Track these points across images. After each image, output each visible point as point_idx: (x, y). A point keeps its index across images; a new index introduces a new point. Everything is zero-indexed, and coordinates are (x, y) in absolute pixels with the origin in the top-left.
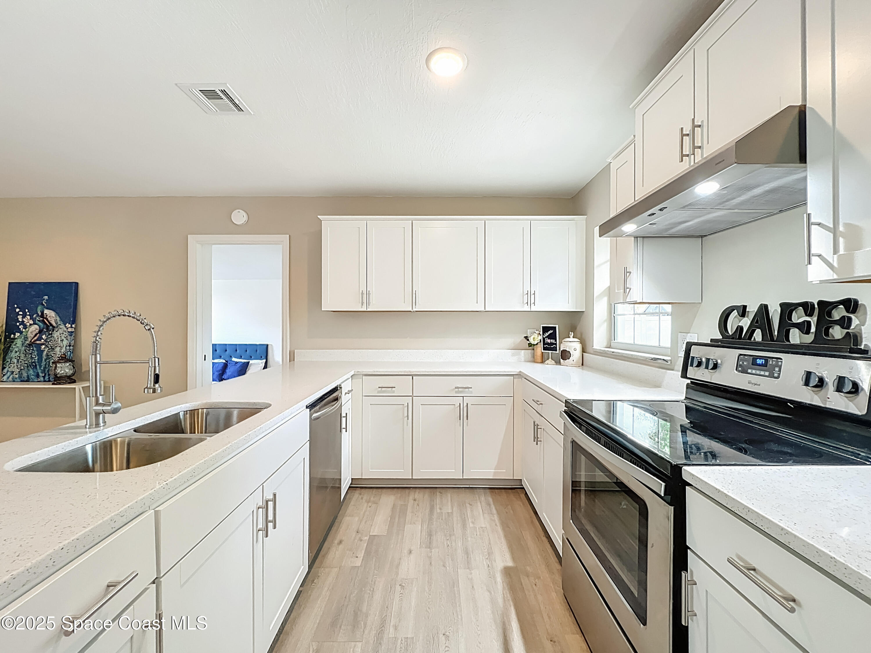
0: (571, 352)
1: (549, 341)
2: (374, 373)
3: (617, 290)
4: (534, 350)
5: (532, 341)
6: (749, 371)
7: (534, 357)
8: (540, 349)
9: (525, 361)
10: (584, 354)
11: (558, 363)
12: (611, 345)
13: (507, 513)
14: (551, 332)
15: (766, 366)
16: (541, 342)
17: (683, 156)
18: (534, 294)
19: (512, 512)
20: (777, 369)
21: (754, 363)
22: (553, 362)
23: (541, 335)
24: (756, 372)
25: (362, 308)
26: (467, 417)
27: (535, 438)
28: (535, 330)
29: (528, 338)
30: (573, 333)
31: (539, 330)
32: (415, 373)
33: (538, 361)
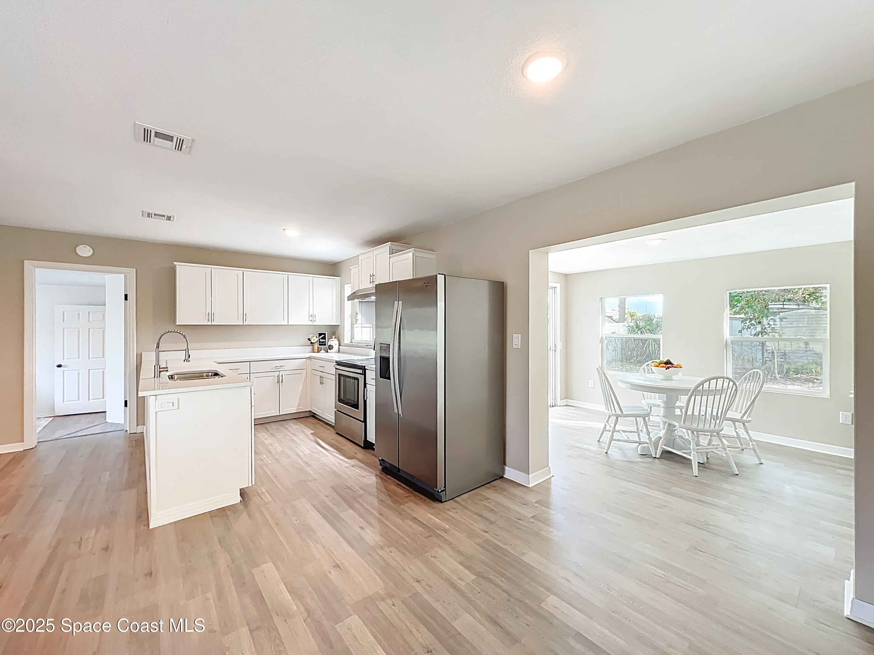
0: (333, 346)
1: (322, 340)
2: (221, 363)
4: (313, 346)
5: (312, 341)
7: (313, 350)
8: (316, 346)
9: (308, 352)
10: (339, 346)
11: (327, 352)
12: (352, 342)
14: (323, 336)
16: (317, 341)
17: (370, 282)
18: (315, 316)
22: (324, 352)
23: (317, 338)
25: (208, 323)
26: (282, 381)
27: (321, 383)
28: (314, 335)
29: (310, 339)
30: (334, 336)
31: (316, 335)
32: (251, 360)
33: (315, 351)
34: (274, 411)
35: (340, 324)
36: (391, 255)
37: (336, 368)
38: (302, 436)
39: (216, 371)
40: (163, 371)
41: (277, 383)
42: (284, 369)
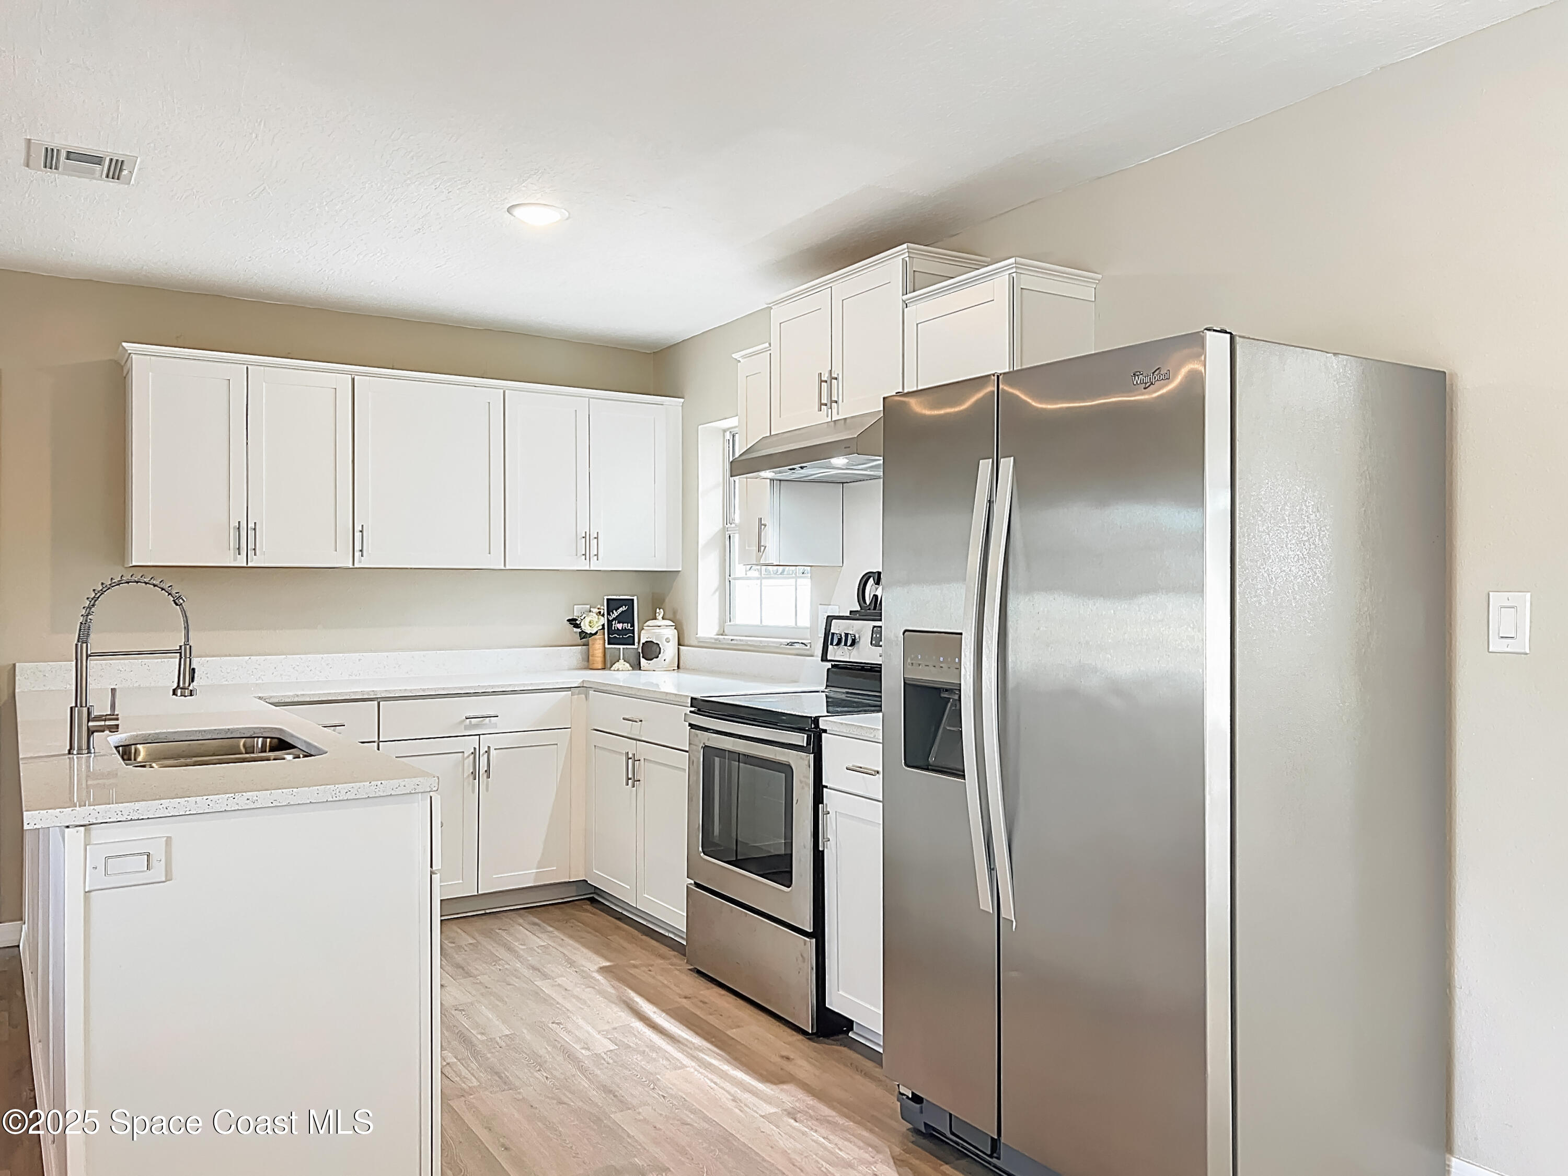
0: (660, 646)
1: (620, 626)
2: (296, 699)
4: (587, 645)
5: (586, 627)
7: (588, 661)
8: (598, 645)
9: (572, 667)
10: (680, 647)
11: (637, 666)
12: (725, 630)
14: (624, 608)
16: (603, 628)
17: (821, 404)
18: (597, 538)
22: (628, 665)
23: (603, 615)
25: (235, 560)
26: (488, 772)
27: (628, 778)
28: (588, 606)
29: (577, 622)
30: (661, 610)
31: (599, 606)
32: (383, 695)
33: (596, 666)
34: (459, 880)
35: (680, 570)
36: (909, 296)
37: (692, 726)
38: (568, 979)
39: (281, 730)
40: (101, 730)
41: (471, 778)
42: (495, 726)
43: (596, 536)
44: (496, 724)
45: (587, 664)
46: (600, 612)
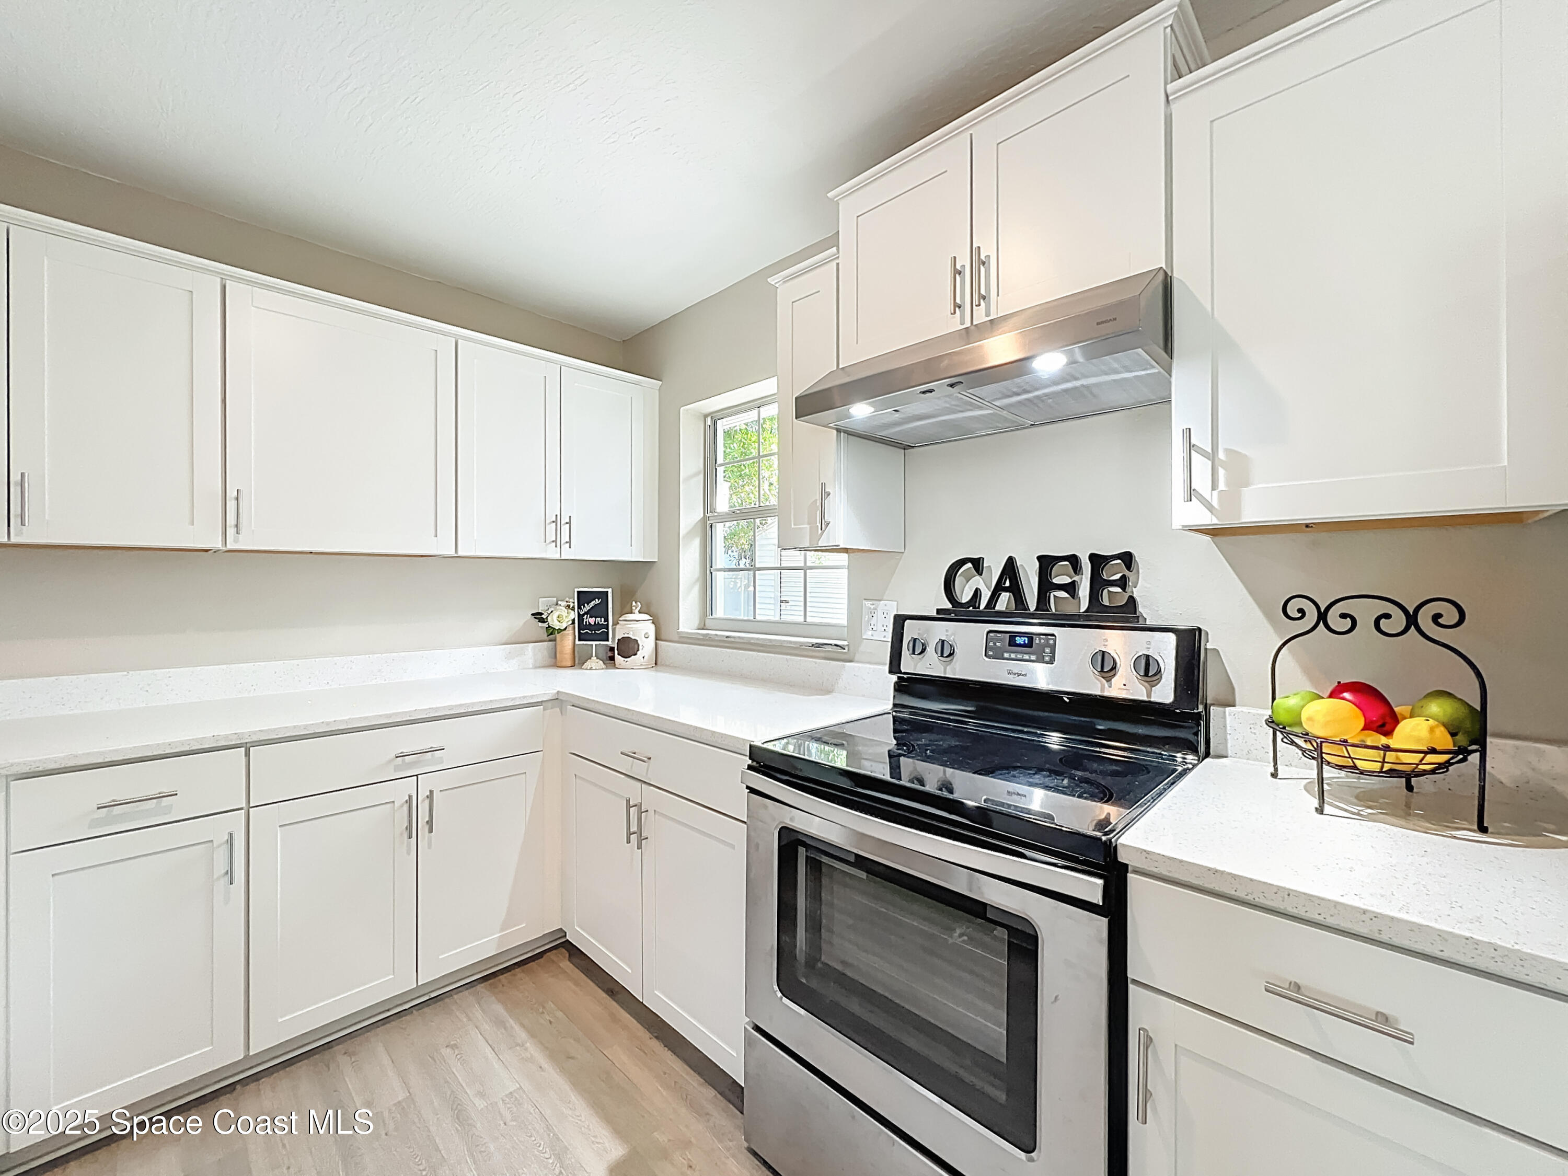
0: (639, 642)
1: (592, 621)
3: (794, 525)
4: (555, 640)
5: (553, 622)
6: (1006, 655)
7: (555, 658)
8: (568, 641)
9: (536, 667)
10: (658, 641)
11: (612, 665)
12: (706, 624)
13: (551, 1022)
14: (597, 601)
15: (1031, 647)
16: (573, 623)
18: (569, 523)
19: (560, 1014)
20: (1047, 650)
21: (1012, 643)
22: (602, 663)
23: (573, 609)
24: (1016, 656)
26: (430, 823)
27: (629, 834)
28: (555, 599)
29: (543, 616)
30: (639, 604)
31: (567, 599)
32: (255, 738)
33: (564, 664)
34: (389, 975)
35: (656, 560)
37: (752, 791)
41: (406, 835)
42: (441, 761)
43: (568, 521)
44: (441, 758)
45: (555, 662)
46: (569, 606)
